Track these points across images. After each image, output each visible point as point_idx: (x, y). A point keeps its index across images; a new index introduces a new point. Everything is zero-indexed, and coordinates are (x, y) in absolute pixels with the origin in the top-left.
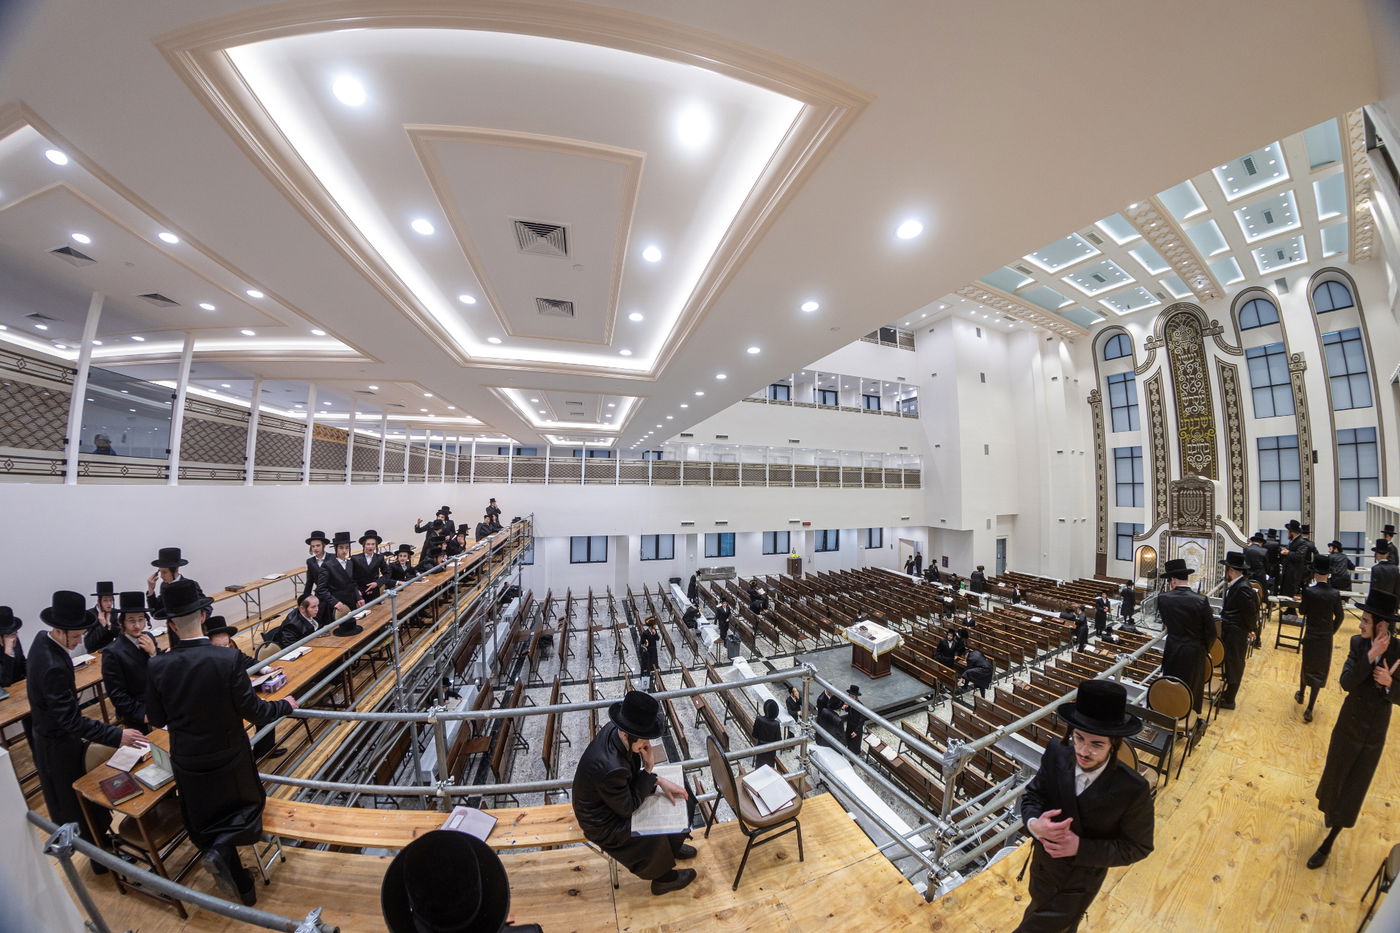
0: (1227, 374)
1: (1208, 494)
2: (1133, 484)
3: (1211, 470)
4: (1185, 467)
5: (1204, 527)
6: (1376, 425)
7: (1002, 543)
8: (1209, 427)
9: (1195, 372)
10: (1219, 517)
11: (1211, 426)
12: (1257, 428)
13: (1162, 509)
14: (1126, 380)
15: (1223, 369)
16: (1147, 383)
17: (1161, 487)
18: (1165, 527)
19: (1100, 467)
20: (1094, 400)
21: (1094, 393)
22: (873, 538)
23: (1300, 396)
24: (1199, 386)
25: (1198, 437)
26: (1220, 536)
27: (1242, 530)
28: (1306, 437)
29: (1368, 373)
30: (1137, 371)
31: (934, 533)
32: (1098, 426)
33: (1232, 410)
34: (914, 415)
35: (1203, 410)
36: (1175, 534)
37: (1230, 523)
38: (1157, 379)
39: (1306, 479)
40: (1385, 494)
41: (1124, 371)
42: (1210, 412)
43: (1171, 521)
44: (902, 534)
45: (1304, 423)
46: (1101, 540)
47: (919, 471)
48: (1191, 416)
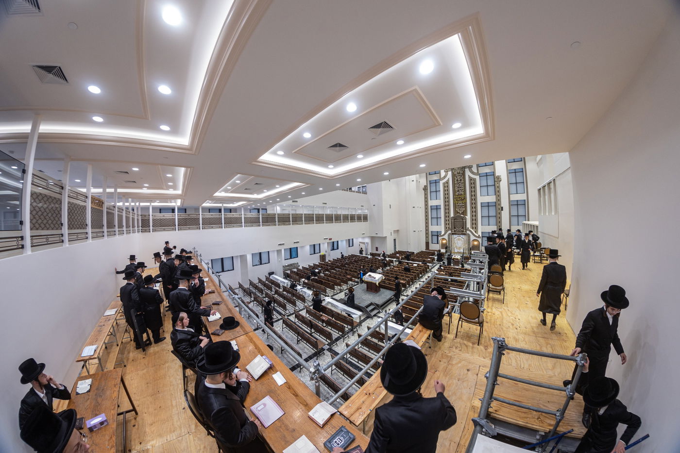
0: (472, 182)
1: (464, 221)
2: (437, 218)
3: (465, 213)
4: (456, 212)
5: (463, 231)
6: (526, 199)
7: (395, 240)
8: (464, 199)
9: (461, 180)
10: (468, 228)
11: (465, 198)
12: (481, 199)
13: (447, 226)
14: (436, 182)
15: (471, 180)
16: (444, 184)
17: (447, 219)
18: (450, 232)
19: (426, 212)
20: (425, 189)
21: (425, 186)
22: (350, 243)
23: (498, 189)
24: (462, 185)
25: (460, 202)
26: (469, 234)
27: (476, 232)
28: (499, 203)
29: (524, 183)
30: (441, 179)
31: (372, 238)
32: (426, 198)
33: (473, 193)
34: (365, 193)
35: (463, 193)
36: (453, 234)
37: (471, 230)
38: (447, 182)
39: (499, 216)
40: (528, 220)
41: (436, 179)
42: (465, 194)
43: (451, 230)
44: (361, 240)
45: (499, 198)
46: (427, 237)
47: (367, 215)
48: (458, 195)
